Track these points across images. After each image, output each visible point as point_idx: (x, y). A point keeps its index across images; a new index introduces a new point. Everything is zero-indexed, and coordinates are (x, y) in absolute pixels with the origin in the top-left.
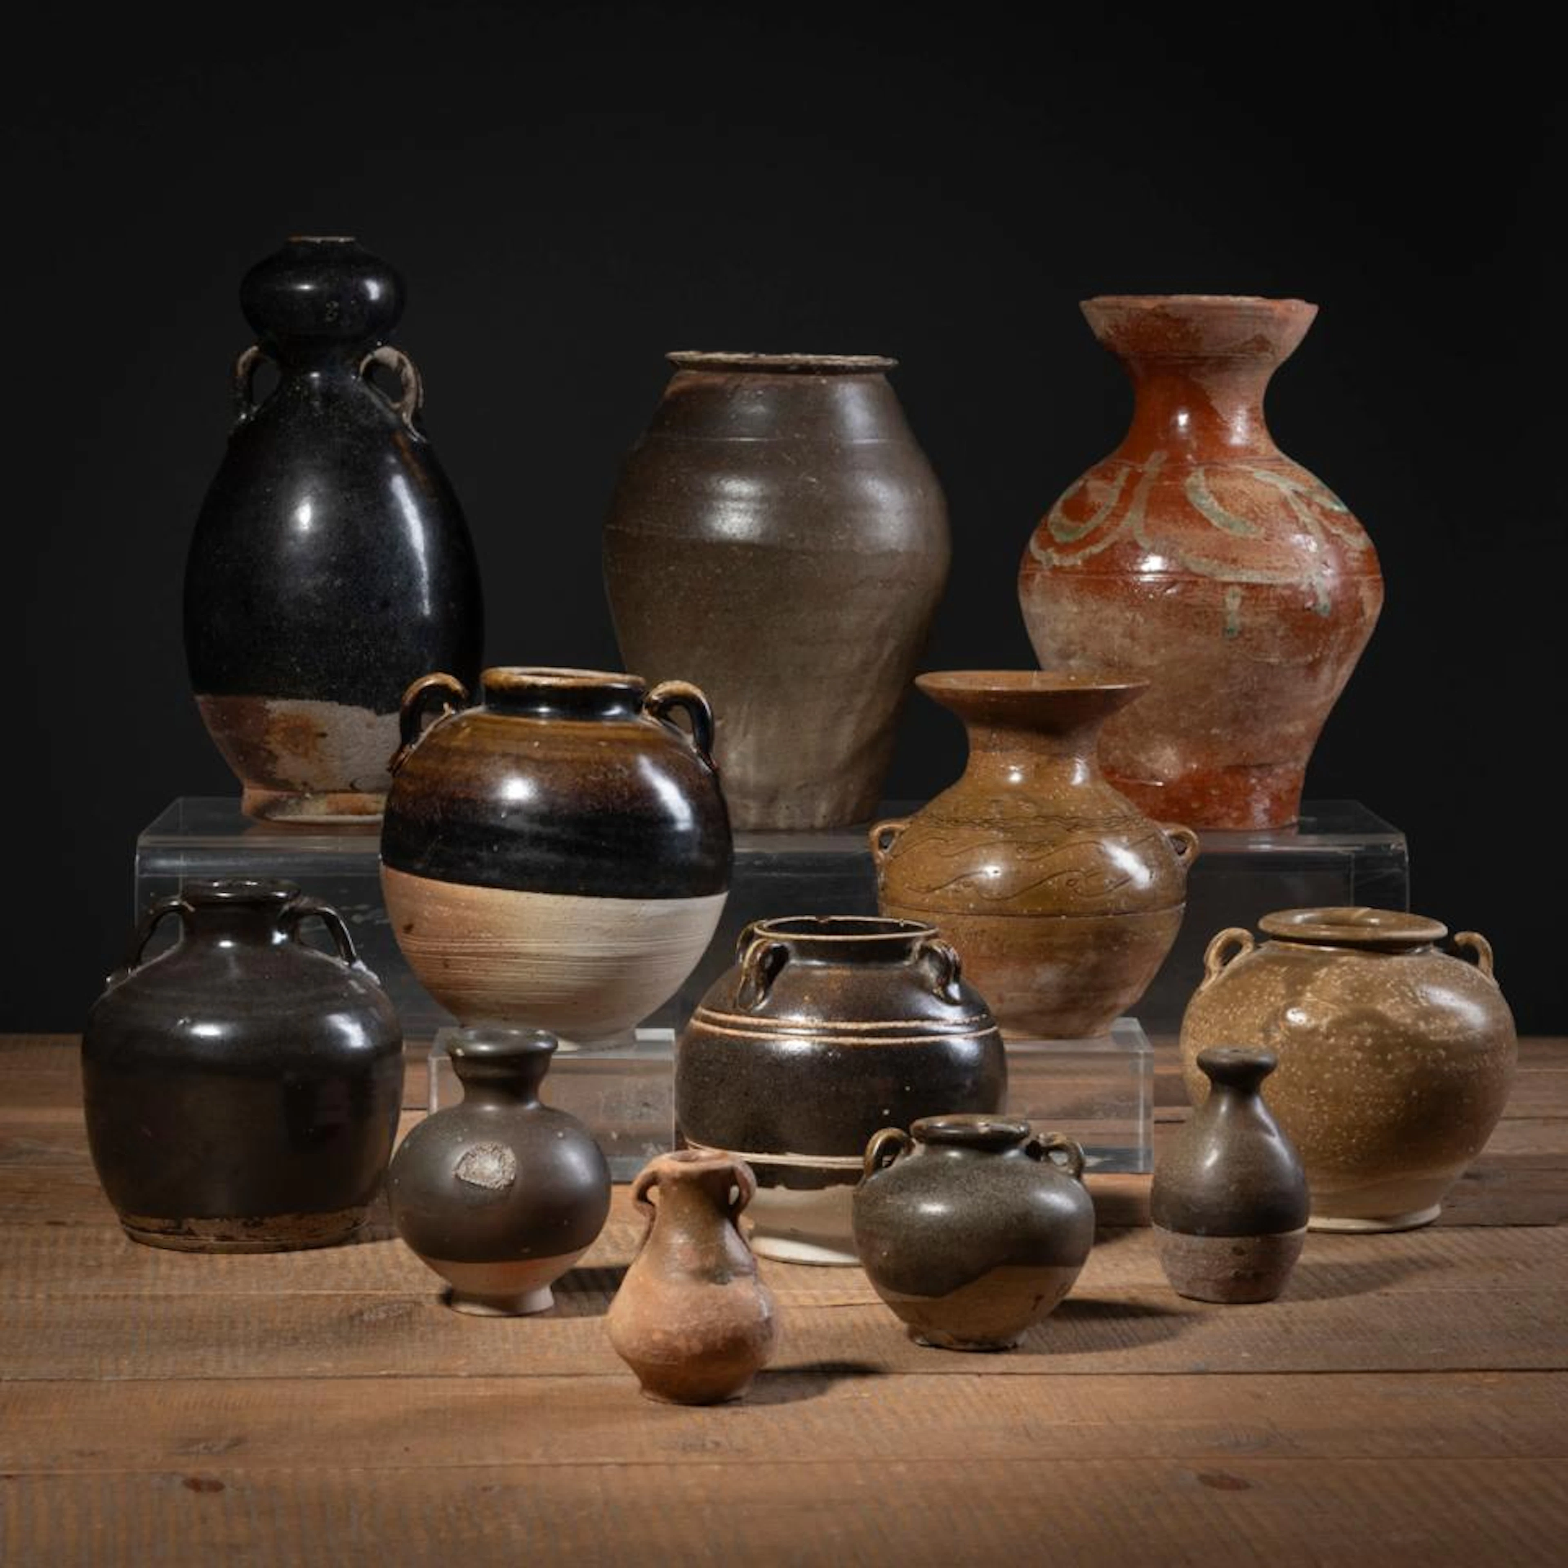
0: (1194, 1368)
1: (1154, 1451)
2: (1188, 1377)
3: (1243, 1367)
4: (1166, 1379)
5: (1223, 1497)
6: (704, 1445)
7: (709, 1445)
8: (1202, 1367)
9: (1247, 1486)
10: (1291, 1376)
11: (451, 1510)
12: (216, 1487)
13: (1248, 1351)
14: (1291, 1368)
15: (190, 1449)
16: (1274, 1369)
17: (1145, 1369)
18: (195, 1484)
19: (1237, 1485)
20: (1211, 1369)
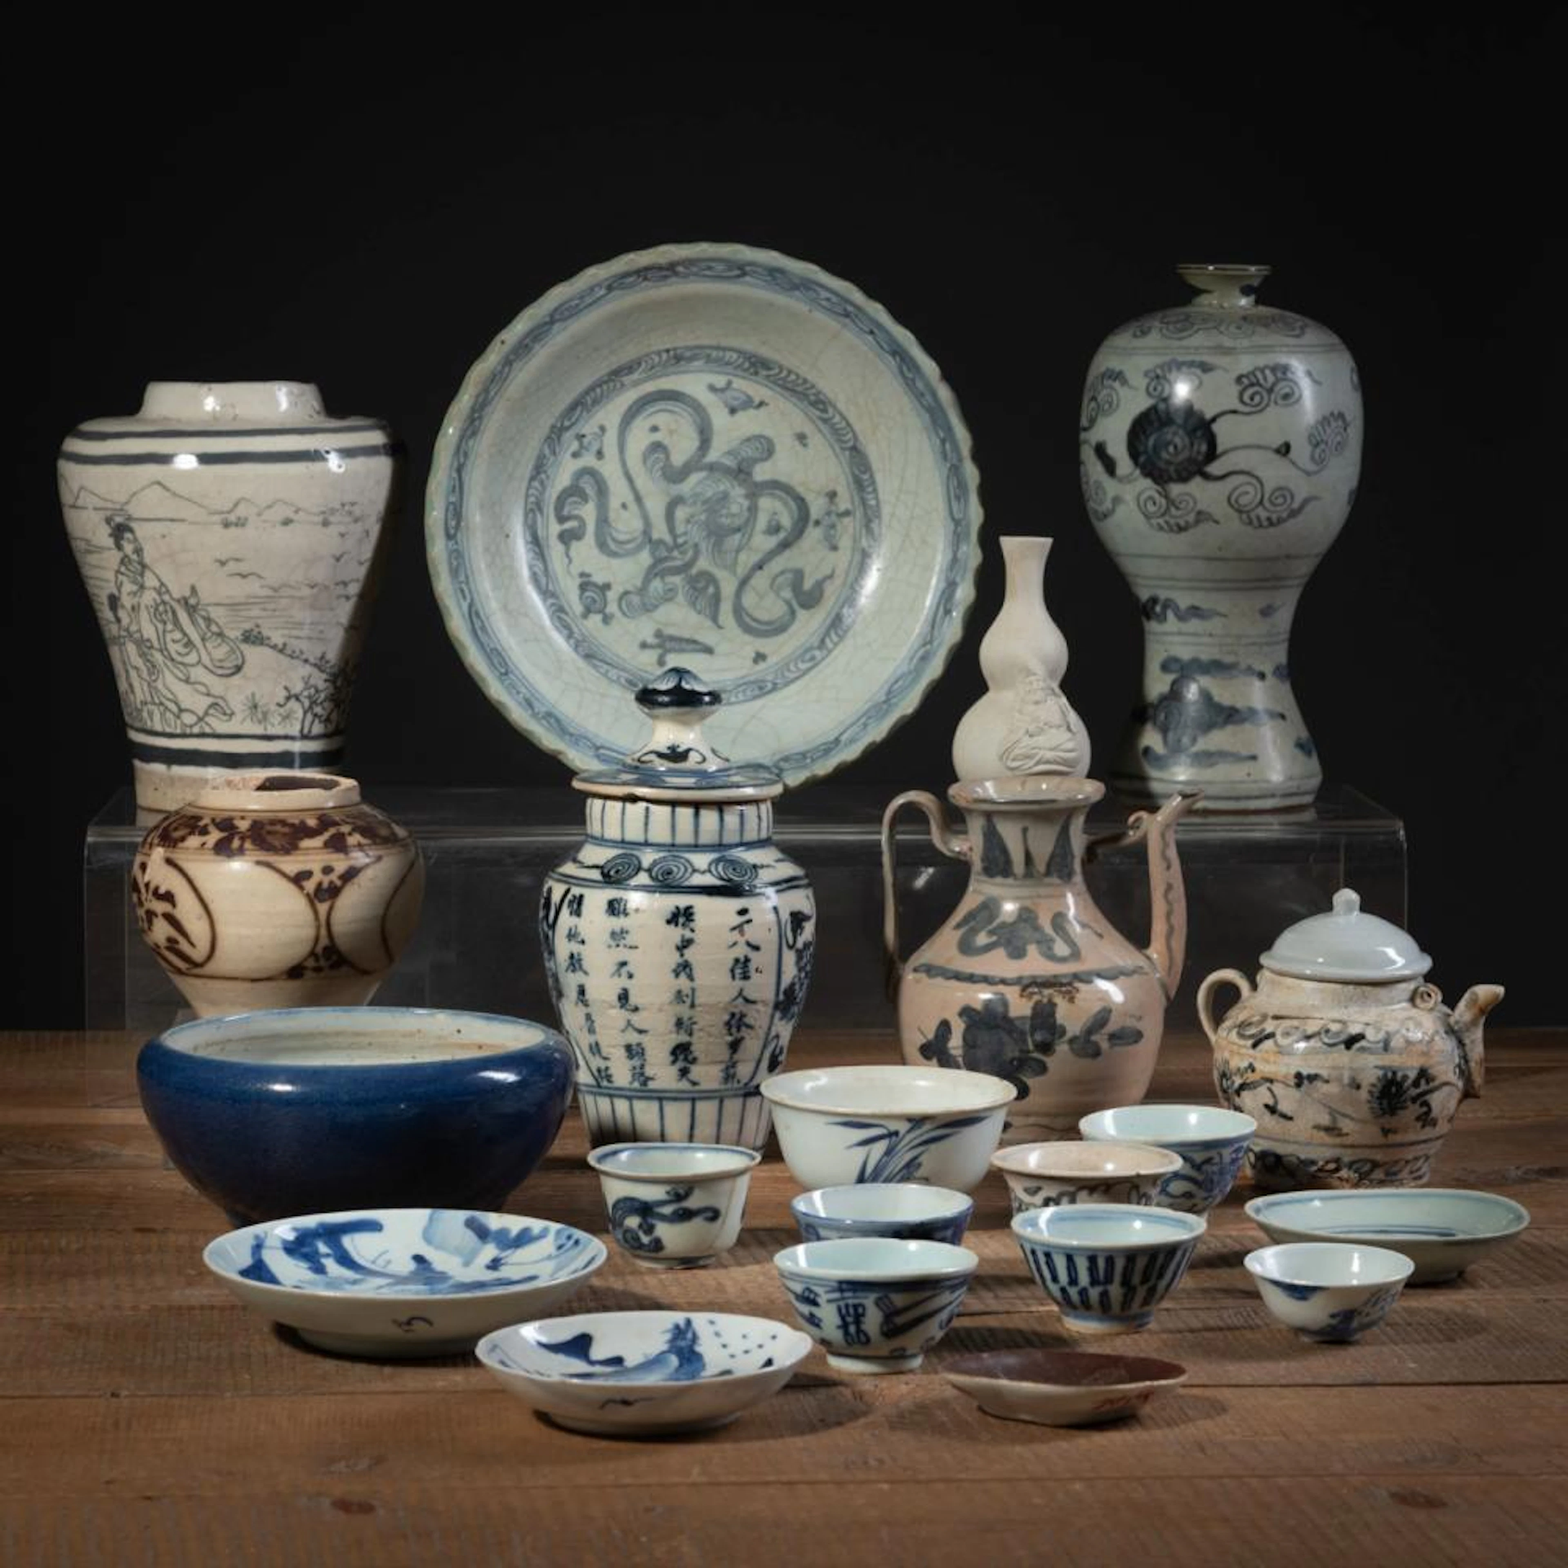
0: (1360, 1379)
1: (1338, 1467)
2: (1356, 1389)
3: (1412, 1378)
4: (1335, 1391)
5: (1420, 1516)
6: (866, 1463)
7: (872, 1462)
8: (1369, 1378)
9: (1442, 1504)
10: (1463, 1388)
11: (616, 1532)
12: (366, 1508)
13: (1415, 1362)
14: (1462, 1378)
15: (332, 1469)
16: (1445, 1379)
17: (1308, 1380)
18: (344, 1505)
19: (1432, 1503)
20: (1379, 1380)
